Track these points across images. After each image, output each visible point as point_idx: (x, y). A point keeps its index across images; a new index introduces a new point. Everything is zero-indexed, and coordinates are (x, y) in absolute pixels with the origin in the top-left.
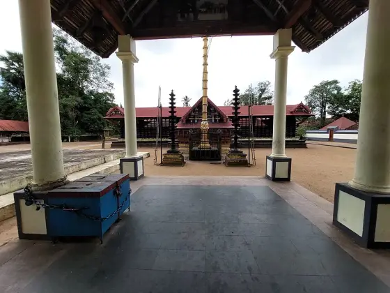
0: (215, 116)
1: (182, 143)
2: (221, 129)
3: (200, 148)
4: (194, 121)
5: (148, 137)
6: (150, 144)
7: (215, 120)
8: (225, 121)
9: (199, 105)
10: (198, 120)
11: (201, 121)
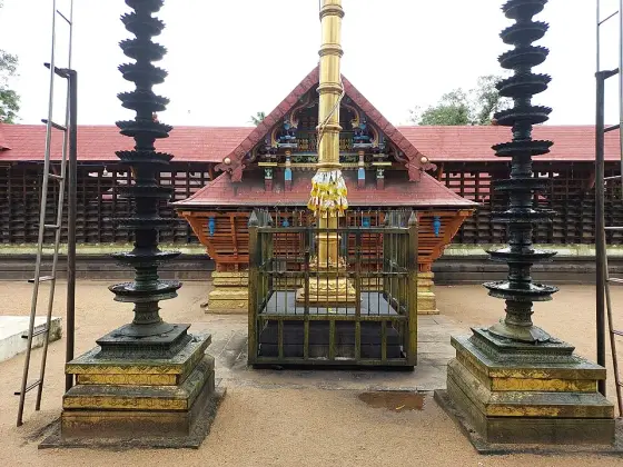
0: (370, 155)
1: (226, 267)
2: (416, 208)
3: (306, 304)
4: (278, 172)
5: (103, 240)
6: (106, 266)
7: (371, 172)
8: (413, 175)
9: (303, 105)
10: (295, 172)
11: (313, 172)
